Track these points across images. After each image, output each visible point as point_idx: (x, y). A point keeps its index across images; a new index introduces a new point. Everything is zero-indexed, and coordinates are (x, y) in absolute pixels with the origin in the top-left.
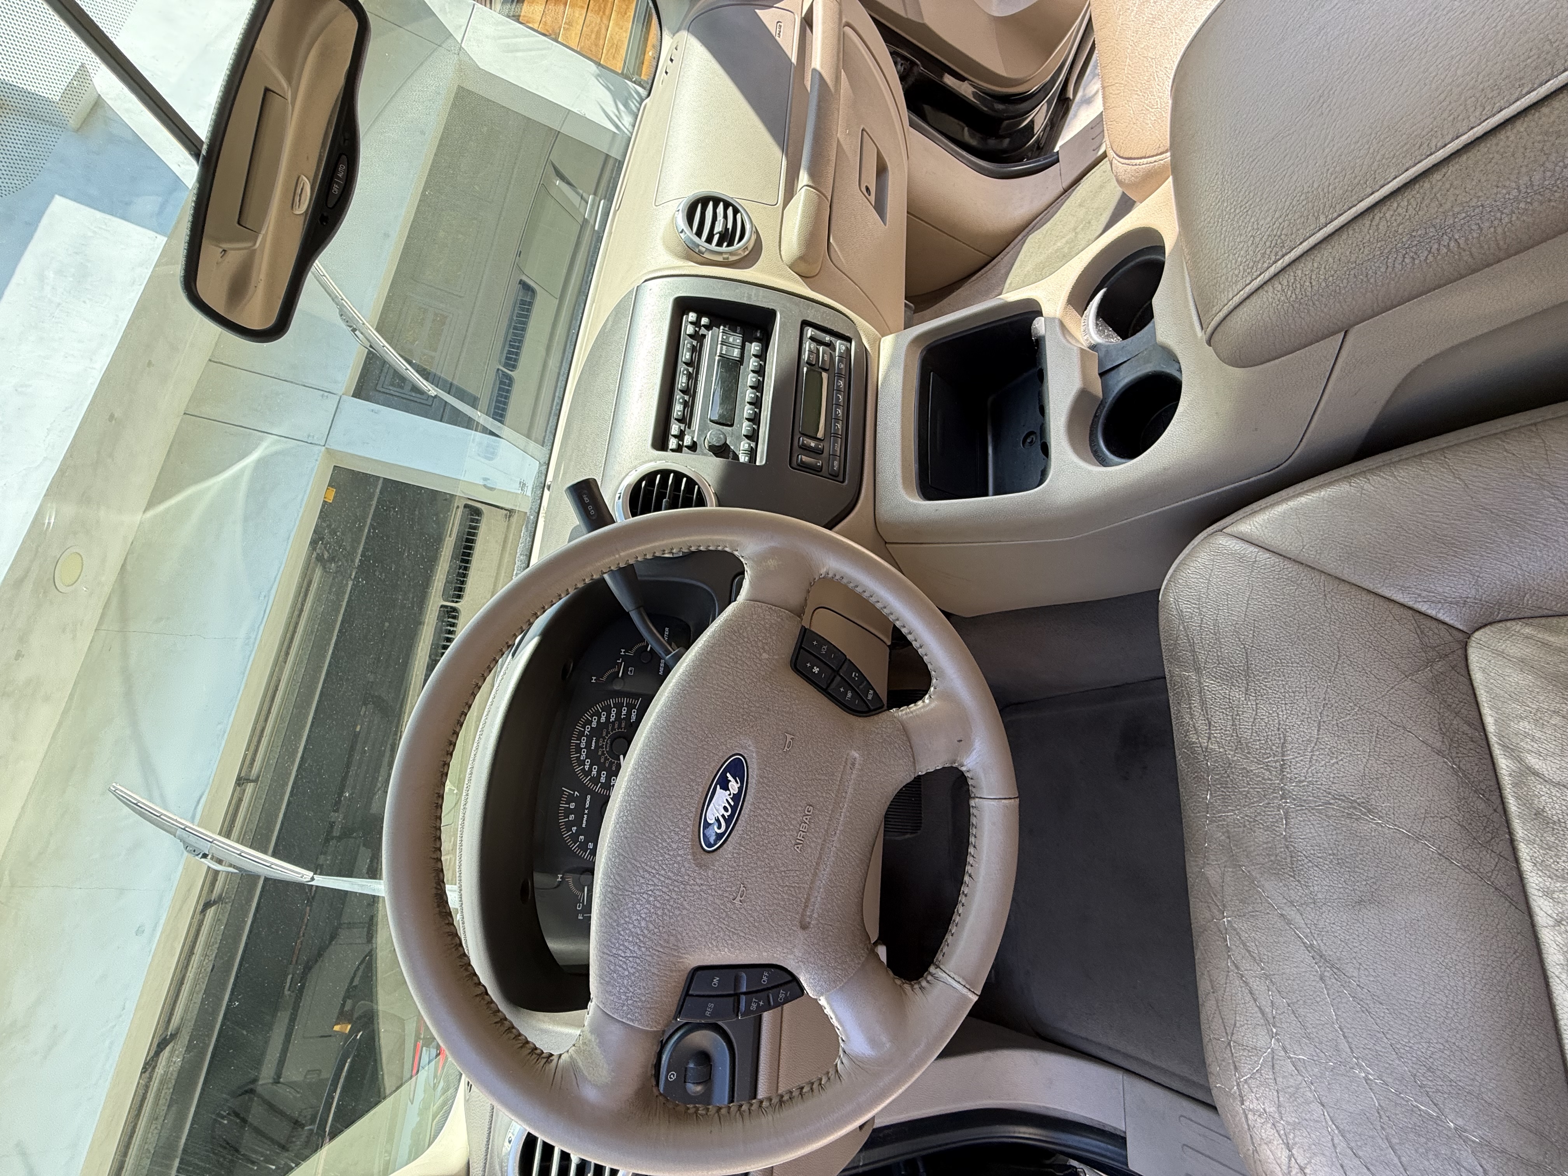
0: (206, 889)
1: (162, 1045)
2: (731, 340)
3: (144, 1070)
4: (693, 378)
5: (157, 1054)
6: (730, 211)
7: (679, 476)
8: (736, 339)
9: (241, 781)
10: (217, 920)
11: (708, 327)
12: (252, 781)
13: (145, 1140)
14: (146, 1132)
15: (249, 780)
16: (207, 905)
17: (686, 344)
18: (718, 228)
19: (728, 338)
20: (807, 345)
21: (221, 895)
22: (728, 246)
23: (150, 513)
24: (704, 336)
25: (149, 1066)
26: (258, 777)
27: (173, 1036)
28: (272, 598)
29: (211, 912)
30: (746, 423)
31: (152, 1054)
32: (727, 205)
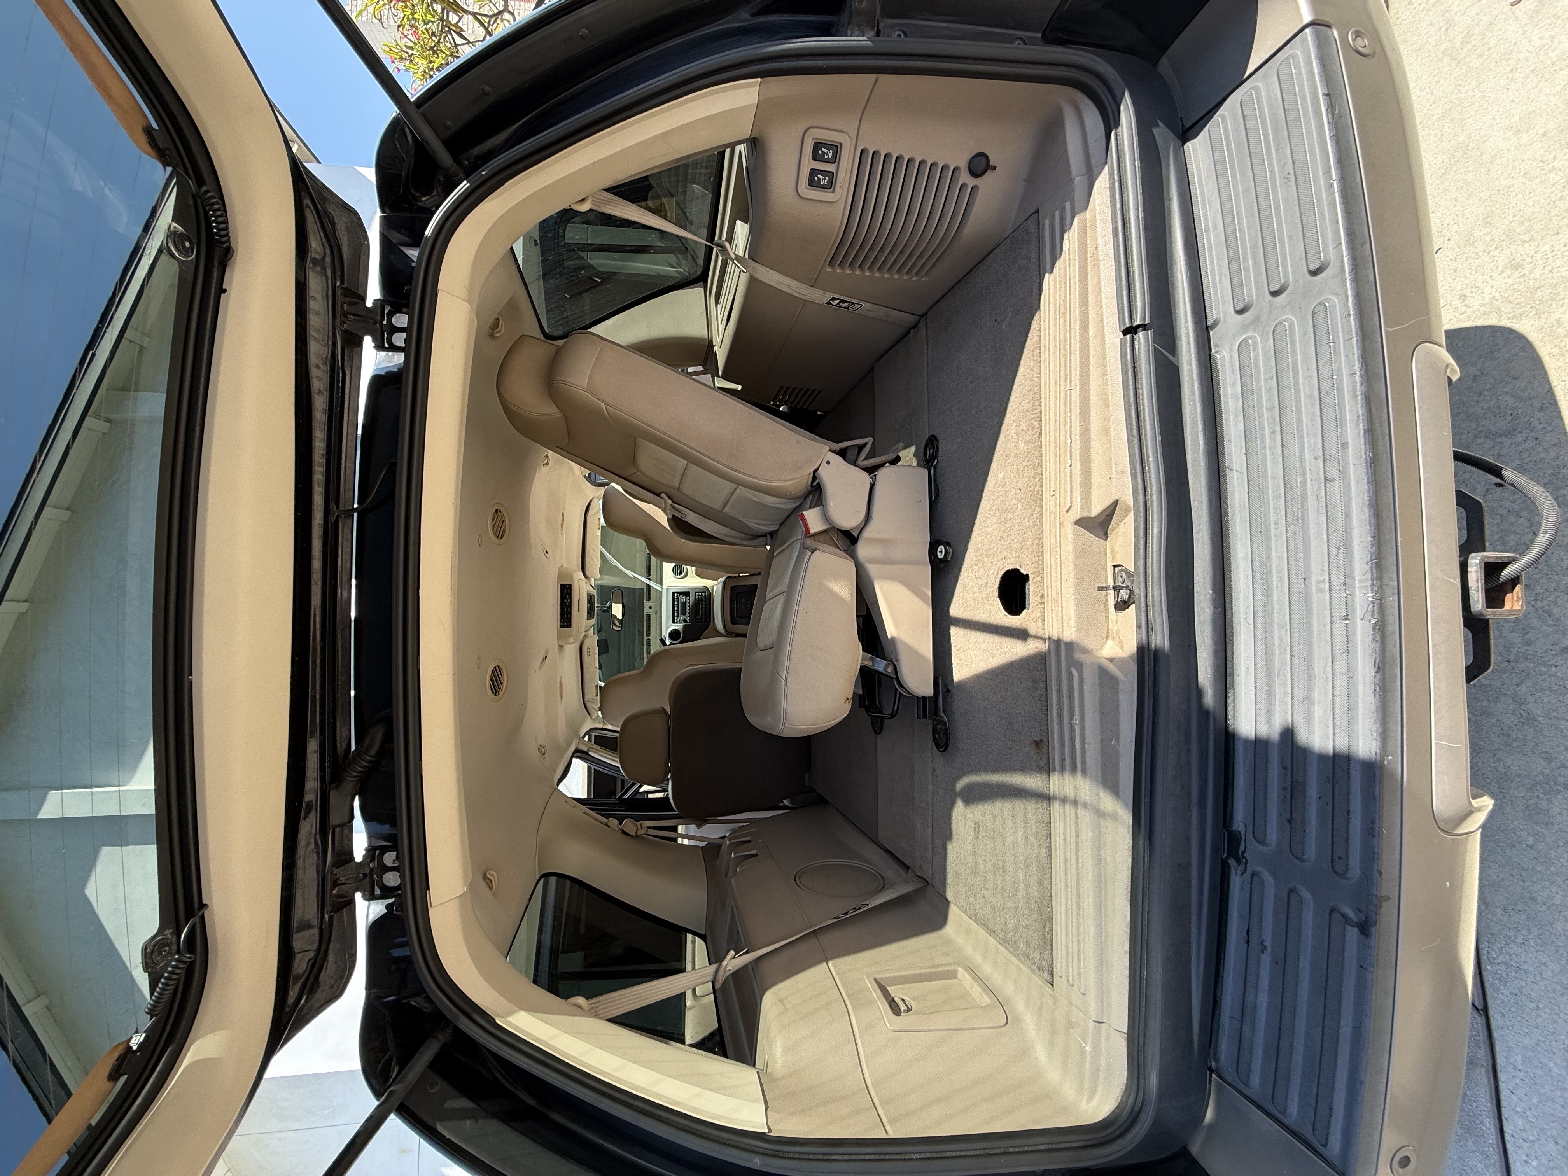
4: (678, 607)
7: (677, 629)
8: (684, 597)
11: (679, 596)
17: (676, 600)
20: (697, 597)
22: (681, 575)
30: (688, 614)
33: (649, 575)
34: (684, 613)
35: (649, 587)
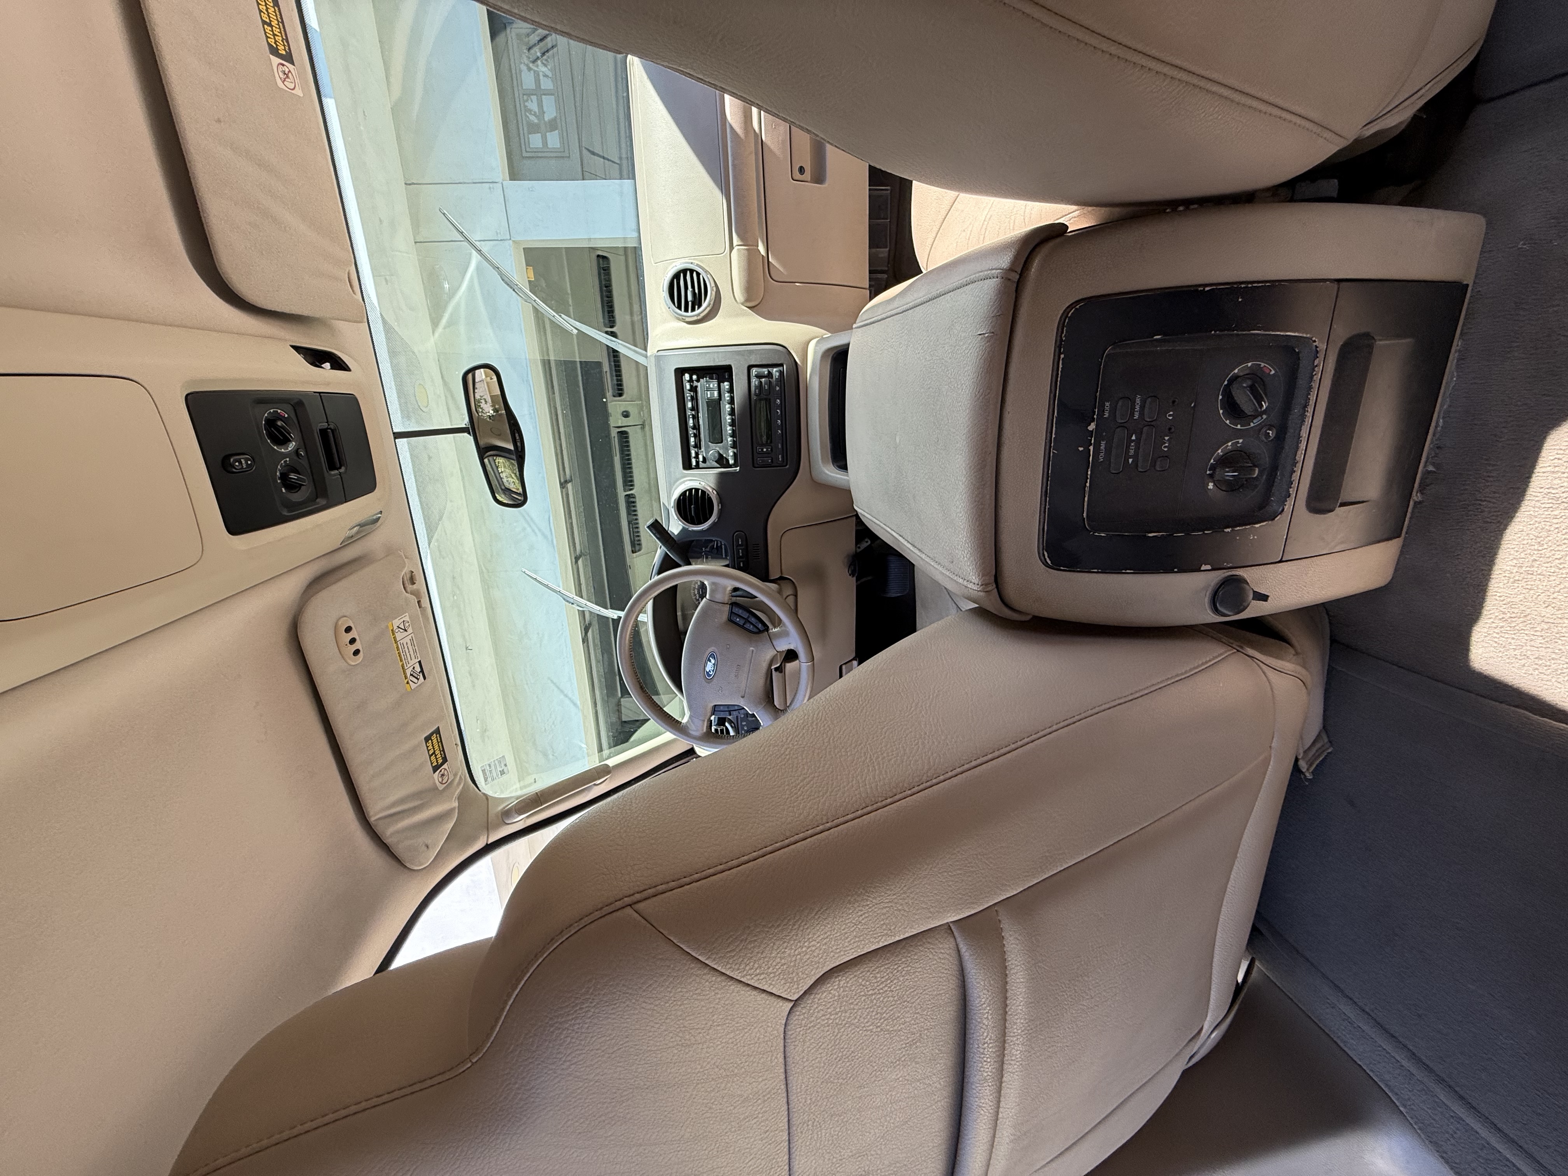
0: (572, 552)
1: (586, 629)
2: (711, 386)
3: (583, 642)
4: (696, 418)
5: (586, 633)
6: (695, 275)
7: (697, 490)
8: (714, 384)
9: (563, 485)
10: (585, 566)
11: (698, 381)
12: (570, 482)
13: (598, 671)
14: (597, 667)
15: (566, 482)
16: (577, 559)
17: (688, 395)
18: (690, 298)
19: (709, 385)
20: (754, 381)
21: (581, 552)
22: (699, 307)
23: (437, 335)
24: (696, 387)
25: (585, 640)
26: (571, 477)
27: (590, 624)
28: (530, 380)
29: (580, 562)
30: (730, 439)
31: (584, 634)
32: (692, 271)
33: (611, 322)
34: (716, 437)
35: (614, 355)
